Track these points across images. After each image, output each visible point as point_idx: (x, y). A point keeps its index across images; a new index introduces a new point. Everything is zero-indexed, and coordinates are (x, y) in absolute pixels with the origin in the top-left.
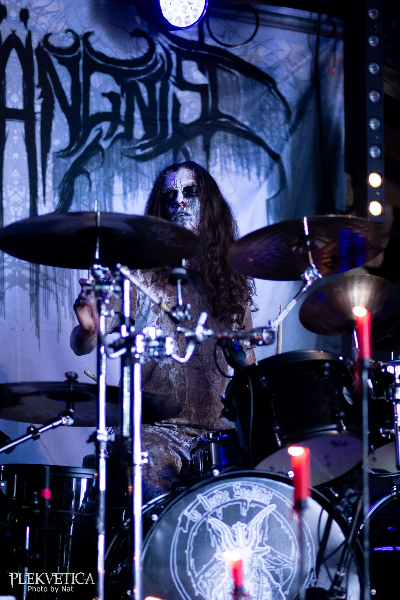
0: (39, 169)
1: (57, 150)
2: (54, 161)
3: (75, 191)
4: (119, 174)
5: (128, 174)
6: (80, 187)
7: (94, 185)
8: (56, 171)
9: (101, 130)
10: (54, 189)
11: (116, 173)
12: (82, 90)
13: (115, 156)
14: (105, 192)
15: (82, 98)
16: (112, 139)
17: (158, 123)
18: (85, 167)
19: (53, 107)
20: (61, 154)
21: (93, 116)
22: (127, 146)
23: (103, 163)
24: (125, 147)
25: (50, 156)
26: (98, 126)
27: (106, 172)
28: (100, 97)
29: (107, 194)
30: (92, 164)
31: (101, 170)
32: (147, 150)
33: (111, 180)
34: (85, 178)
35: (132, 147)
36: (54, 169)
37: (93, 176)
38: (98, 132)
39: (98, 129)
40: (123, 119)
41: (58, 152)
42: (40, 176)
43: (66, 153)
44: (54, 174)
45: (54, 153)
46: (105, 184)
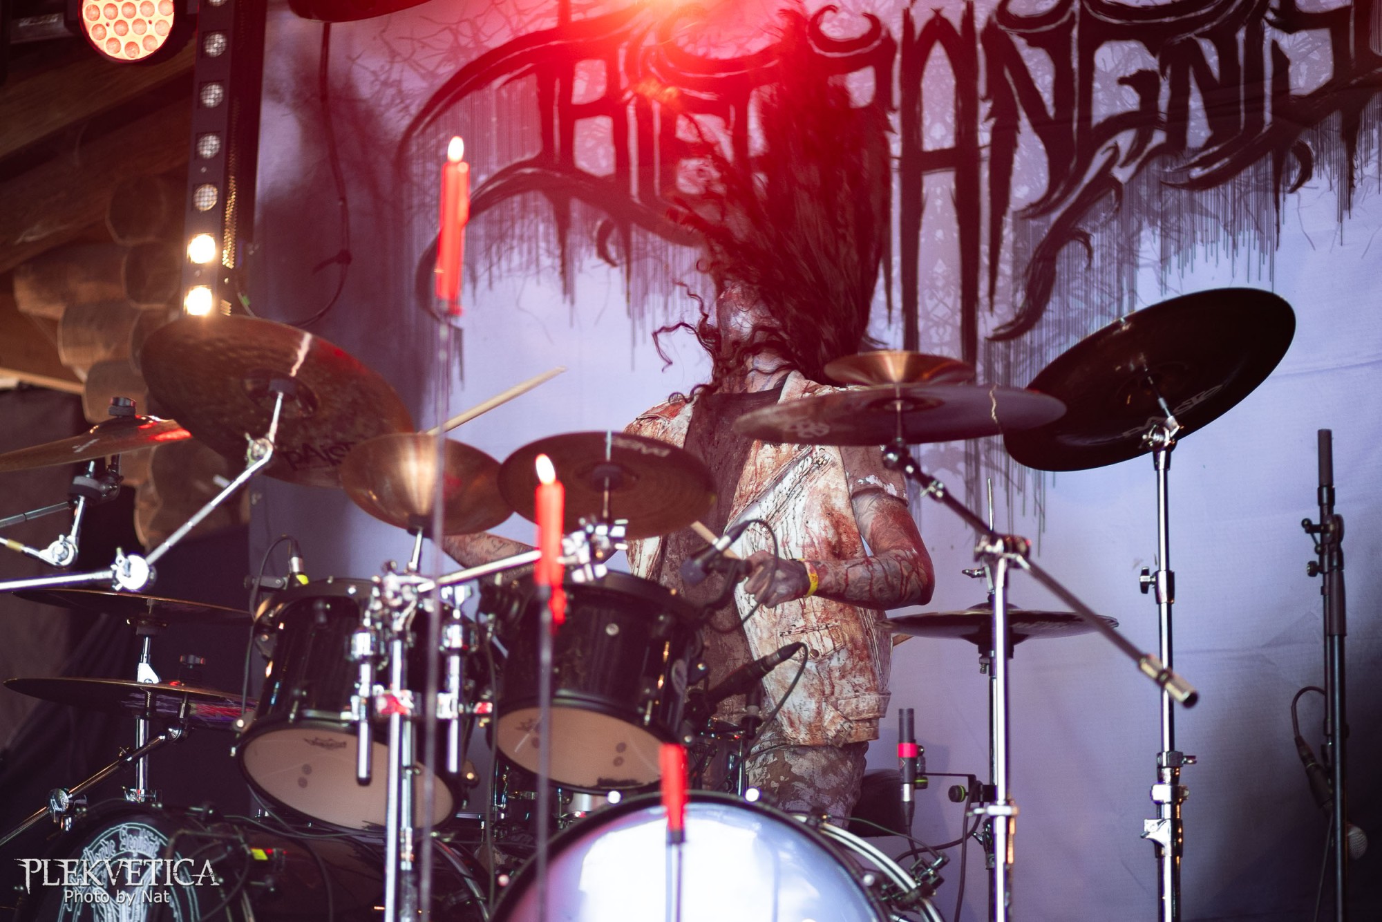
0: (985, 248)
1: (1022, 205)
2: (1015, 229)
3: (1057, 275)
4: (1152, 224)
5: (1173, 219)
6: (1068, 265)
7: (1097, 256)
8: (1020, 245)
9: (1116, 149)
10: (1015, 278)
11: (1145, 224)
12: (1076, 84)
13: (1144, 191)
14: (1120, 263)
15: (1077, 98)
16: (1139, 160)
17: (1242, 107)
18: (1080, 226)
19: (1016, 128)
20: (1031, 211)
21: (1100, 126)
22: (1171, 166)
23: (1117, 210)
24: (1168, 170)
25: (1008, 219)
26: (1110, 143)
27: (1124, 226)
28: (1115, 87)
29: (1126, 266)
30: (1095, 218)
31: (1115, 224)
32: (1216, 166)
33: (1135, 238)
34: (1080, 246)
35: (1181, 166)
36: (1015, 242)
37: (1095, 240)
38: (1110, 153)
39: (1109, 149)
40: (1164, 117)
41: (1024, 210)
42: (985, 260)
43: (1040, 208)
44: (1015, 250)
45: (1015, 213)
46: (1121, 249)
